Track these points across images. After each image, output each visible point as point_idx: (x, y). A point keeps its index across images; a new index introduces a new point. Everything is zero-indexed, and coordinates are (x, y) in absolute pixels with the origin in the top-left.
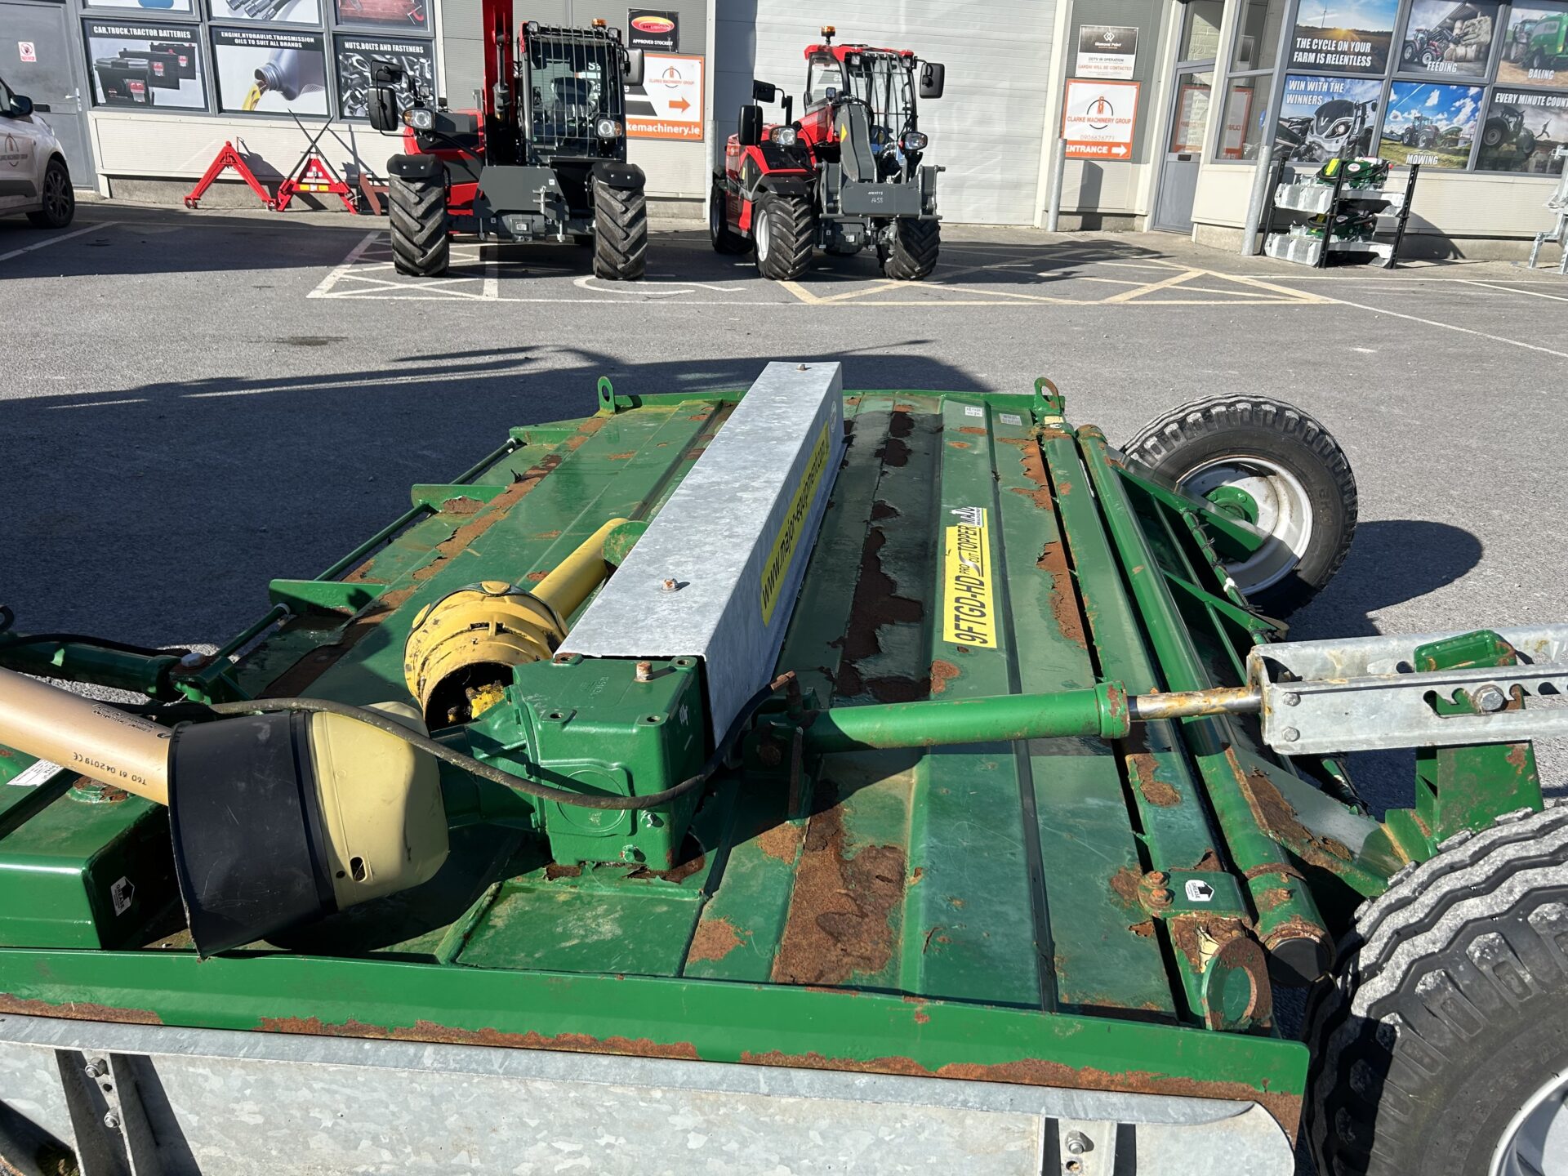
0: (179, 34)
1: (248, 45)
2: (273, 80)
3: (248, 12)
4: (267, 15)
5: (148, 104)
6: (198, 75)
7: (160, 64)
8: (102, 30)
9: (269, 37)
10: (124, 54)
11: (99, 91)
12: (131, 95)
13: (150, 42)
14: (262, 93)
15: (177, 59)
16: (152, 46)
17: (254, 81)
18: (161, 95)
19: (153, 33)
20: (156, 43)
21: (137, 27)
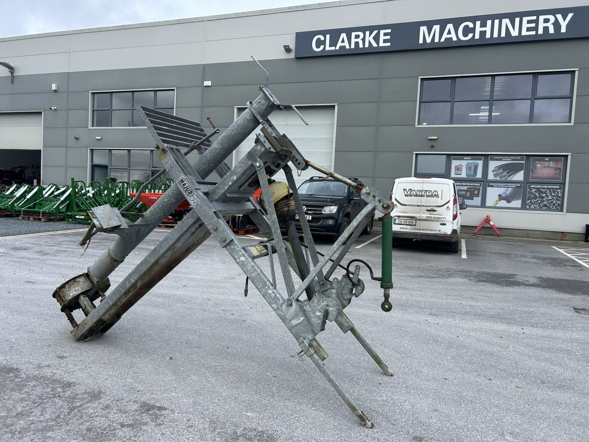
0: (476, 184)
1: (498, 187)
2: (504, 197)
3: (499, 178)
4: (506, 178)
6: (480, 196)
7: (469, 193)
9: (505, 185)
13: (467, 187)
14: (499, 201)
15: (474, 191)
17: (497, 198)
18: (468, 202)
19: (469, 184)
20: (469, 187)
21: (464, 183)
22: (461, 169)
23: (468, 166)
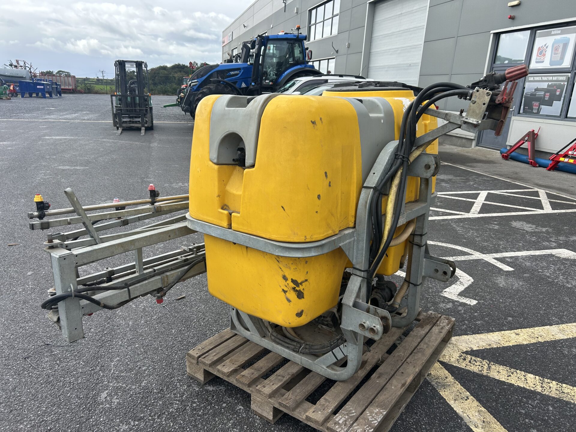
0: (561, 78)
5: (538, 114)
6: (562, 98)
7: (548, 94)
8: (531, 79)
10: (537, 90)
11: (522, 107)
12: (532, 109)
13: (547, 83)
15: (556, 91)
16: (548, 86)
18: (545, 109)
19: (551, 78)
20: (550, 83)
21: (545, 76)
22: (545, 52)
23: (555, 46)
